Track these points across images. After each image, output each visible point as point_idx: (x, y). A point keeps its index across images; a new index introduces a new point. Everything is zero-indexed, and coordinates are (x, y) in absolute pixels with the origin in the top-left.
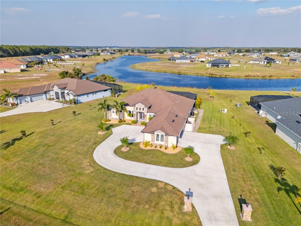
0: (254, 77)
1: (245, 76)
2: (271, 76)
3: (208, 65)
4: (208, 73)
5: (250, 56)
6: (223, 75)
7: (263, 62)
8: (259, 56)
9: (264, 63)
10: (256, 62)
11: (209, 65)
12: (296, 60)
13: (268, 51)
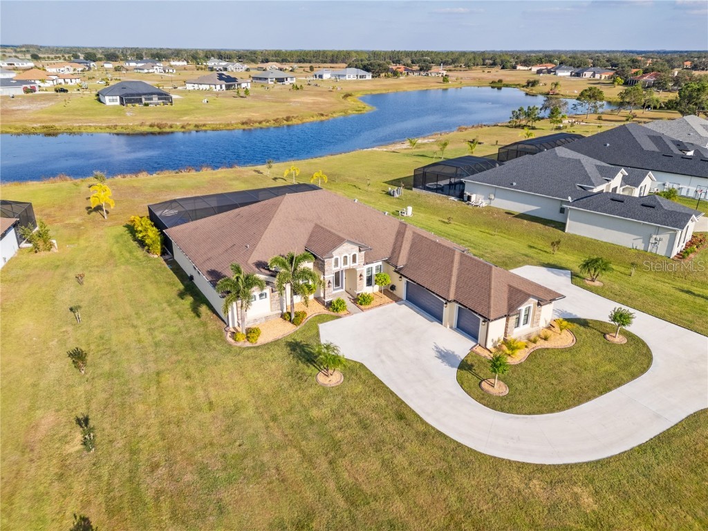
0: (260, 123)
1: (243, 124)
2: (288, 119)
3: (110, 101)
4: (148, 123)
5: (146, 71)
6: (190, 125)
7: (218, 87)
8: (167, 71)
9: (221, 88)
10: (202, 87)
11: (113, 100)
12: (266, 79)
13: (158, 57)
